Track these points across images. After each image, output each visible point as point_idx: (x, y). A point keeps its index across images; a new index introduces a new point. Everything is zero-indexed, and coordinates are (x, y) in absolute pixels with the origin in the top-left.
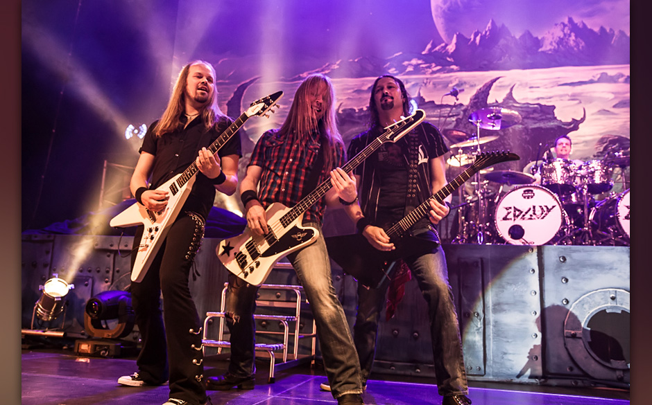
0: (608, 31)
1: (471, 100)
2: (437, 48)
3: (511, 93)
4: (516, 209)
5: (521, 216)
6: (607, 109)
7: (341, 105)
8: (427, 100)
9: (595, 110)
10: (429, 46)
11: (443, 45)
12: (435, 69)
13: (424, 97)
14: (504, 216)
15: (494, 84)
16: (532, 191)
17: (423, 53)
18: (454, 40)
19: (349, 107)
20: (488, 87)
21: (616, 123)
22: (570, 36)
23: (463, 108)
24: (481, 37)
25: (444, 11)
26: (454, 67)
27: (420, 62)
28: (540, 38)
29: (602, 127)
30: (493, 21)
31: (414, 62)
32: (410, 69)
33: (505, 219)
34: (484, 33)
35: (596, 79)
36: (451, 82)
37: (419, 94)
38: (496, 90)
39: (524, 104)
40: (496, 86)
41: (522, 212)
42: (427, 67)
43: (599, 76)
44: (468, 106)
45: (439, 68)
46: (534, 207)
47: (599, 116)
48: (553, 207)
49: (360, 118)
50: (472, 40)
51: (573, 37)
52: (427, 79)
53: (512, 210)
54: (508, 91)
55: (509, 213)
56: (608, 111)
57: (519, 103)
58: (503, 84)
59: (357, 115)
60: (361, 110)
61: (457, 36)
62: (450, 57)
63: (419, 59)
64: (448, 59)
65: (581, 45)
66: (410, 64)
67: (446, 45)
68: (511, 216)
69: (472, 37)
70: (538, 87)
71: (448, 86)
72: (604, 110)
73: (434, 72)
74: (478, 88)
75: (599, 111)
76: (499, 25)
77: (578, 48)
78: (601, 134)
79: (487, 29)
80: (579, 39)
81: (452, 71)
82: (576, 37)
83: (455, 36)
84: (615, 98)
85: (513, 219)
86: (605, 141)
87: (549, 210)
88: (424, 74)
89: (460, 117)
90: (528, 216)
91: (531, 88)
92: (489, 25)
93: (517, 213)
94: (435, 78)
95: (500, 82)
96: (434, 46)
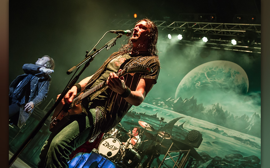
0: (228, 113)
1: (170, 122)
2: (171, 100)
3: (183, 124)
4: (108, 144)
5: (108, 146)
6: (210, 142)
7: (133, 109)
8: (157, 117)
9: (206, 141)
10: (169, 99)
11: (174, 99)
12: (166, 107)
13: (157, 116)
14: (104, 144)
15: (180, 119)
16: (116, 141)
17: (167, 100)
18: (178, 99)
19: (135, 111)
20: (178, 119)
21: (210, 149)
22: (214, 110)
23: (166, 124)
24: (186, 101)
25: (181, 88)
26: (172, 108)
27: (164, 103)
28: (204, 107)
29: (204, 149)
30: (194, 96)
31: (162, 102)
32: (159, 104)
33: (103, 145)
34: (188, 100)
35: (213, 129)
36: (168, 113)
37: (156, 114)
38: (180, 121)
39: (185, 130)
40: (181, 120)
41: (109, 145)
42: (164, 106)
43: (215, 129)
44: (167, 124)
45: (168, 107)
46: (113, 146)
47: (205, 144)
48: (118, 149)
49: (136, 116)
50: (183, 101)
51: (215, 111)
52: (162, 110)
53: (107, 143)
54: (182, 123)
55: (106, 144)
56: (210, 143)
57: (183, 129)
58: (183, 120)
59: (136, 114)
60: (138, 113)
61: (180, 98)
62: (173, 105)
63: (164, 102)
64: (172, 105)
65: (216, 115)
66: (160, 103)
67: (175, 100)
68: (105, 145)
69: (184, 100)
70: (193, 125)
71: (166, 114)
72: (209, 142)
73: (165, 108)
74: (175, 118)
75: (207, 142)
76: (195, 98)
77: (214, 116)
78: (202, 151)
79: (190, 99)
80: (217, 112)
81: (170, 110)
82: (216, 111)
83: (179, 98)
84: (215, 139)
85: (105, 146)
86: (202, 154)
87: (116, 149)
88: (162, 108)
89: (163, 127)
90: (109, 147)
91: (191, 124)
92: (192, 97)
93: (108, 145)
94: (164, 110)
95: (182, 119)
96: (171, 99)
